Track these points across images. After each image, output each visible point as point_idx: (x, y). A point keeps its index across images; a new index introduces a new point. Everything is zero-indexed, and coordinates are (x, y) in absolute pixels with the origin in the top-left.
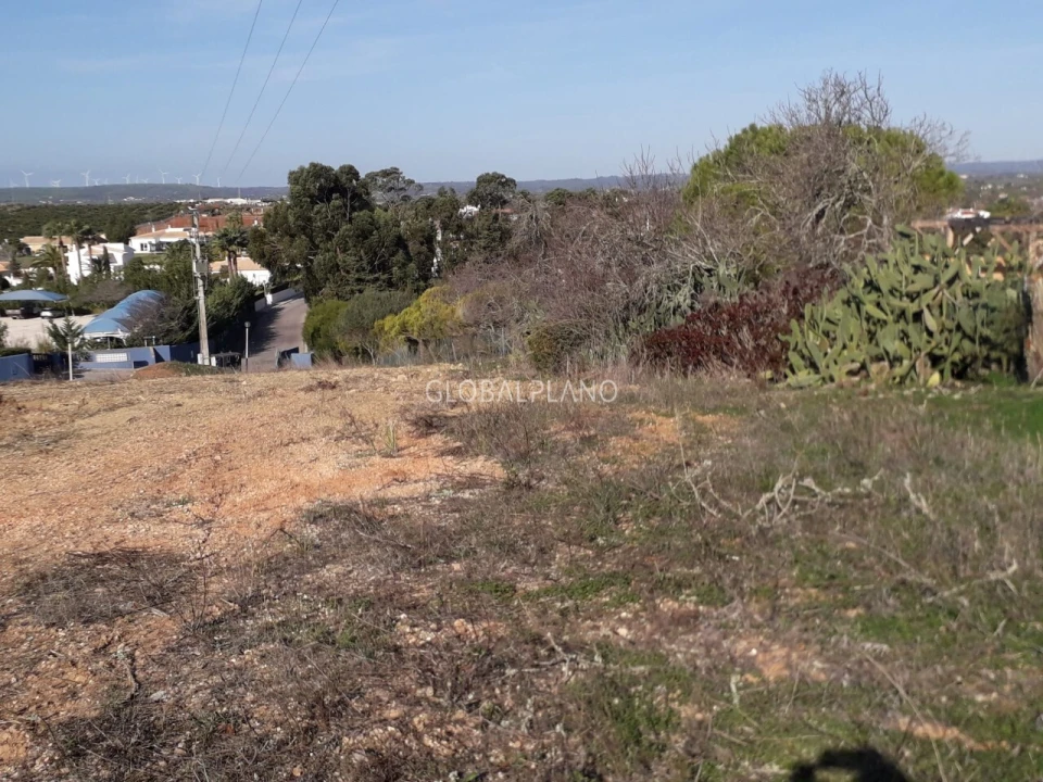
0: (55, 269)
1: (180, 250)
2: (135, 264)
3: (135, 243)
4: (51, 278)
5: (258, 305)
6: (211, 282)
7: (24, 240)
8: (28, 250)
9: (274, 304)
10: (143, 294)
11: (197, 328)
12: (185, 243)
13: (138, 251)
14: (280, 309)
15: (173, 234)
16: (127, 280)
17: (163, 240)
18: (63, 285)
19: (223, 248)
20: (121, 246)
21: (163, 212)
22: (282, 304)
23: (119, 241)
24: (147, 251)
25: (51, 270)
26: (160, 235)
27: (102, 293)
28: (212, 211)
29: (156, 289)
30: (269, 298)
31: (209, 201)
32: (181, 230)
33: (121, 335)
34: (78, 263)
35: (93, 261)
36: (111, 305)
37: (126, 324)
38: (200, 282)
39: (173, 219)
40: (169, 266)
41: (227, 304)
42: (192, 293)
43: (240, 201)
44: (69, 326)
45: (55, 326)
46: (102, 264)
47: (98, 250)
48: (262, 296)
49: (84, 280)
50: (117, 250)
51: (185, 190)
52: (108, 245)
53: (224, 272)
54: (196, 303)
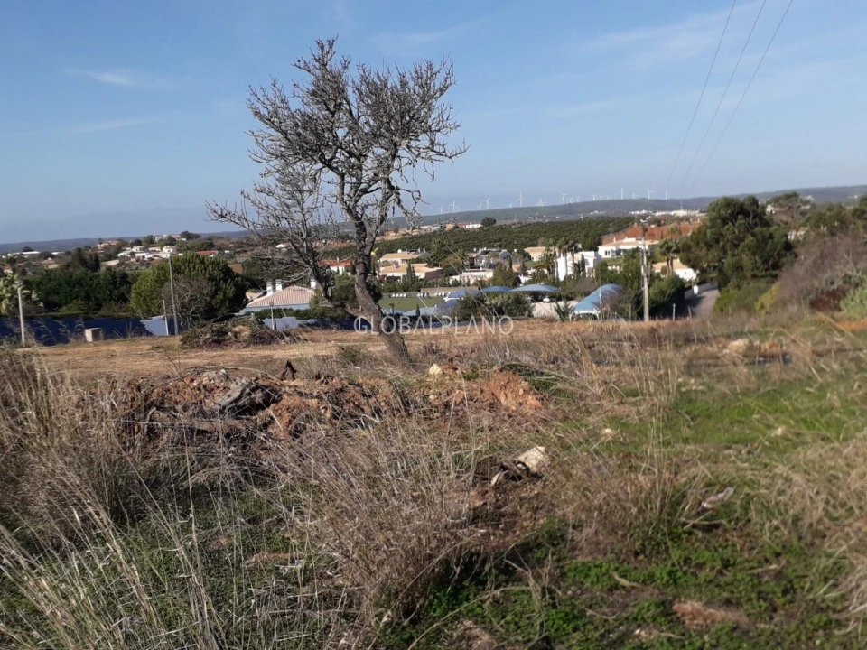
0: (549, 269)
1: (633, 256)
2: (602, 265)
3: (602, 250)
4: (546, 276)
5: (687, 294)
6: (653, 278)
7: (527, 250)
8: (530, 257)
9: (699, 293)
10: (608, 287)
11: (643, 308)
12: (637, 250)
13: (604, 256)
14: (703, 297)
15: (629, 243)
16: (597, 278)
17: (621, 247)
18: (555, 282)
19: (664, 254)
20: (592, 253)
21: (621, 225)
22: (705, 294)
23: (590, 250)
24: (610, 256)
25: (546, 271)
26: (619, 244)
27: (581, 287)
28: (659, 222)
29: (615, 283)
30: (696, 289)
31: (658, 214)
32: (633, 240)
33: (595, 312)
34: (564, 267)
35: (575, 265)
36: (587, 294)
37: (597, 305)
38: (645, 279)
39: (629, 231)
40: (626, 268)
41: (662, 293)
42: (640, 286)
43: (681, 213)
44: (566, 306)
45: (558, 306)
46: (580, 266)
47: (578, 256)
48: (690, 288)
49: (567, 278)
50: (590, 256)
51: (638, 204)
52: (584, 253)
53: (664, 270)
54: (642, 293)
